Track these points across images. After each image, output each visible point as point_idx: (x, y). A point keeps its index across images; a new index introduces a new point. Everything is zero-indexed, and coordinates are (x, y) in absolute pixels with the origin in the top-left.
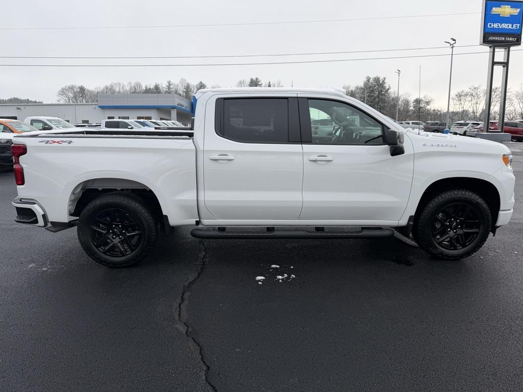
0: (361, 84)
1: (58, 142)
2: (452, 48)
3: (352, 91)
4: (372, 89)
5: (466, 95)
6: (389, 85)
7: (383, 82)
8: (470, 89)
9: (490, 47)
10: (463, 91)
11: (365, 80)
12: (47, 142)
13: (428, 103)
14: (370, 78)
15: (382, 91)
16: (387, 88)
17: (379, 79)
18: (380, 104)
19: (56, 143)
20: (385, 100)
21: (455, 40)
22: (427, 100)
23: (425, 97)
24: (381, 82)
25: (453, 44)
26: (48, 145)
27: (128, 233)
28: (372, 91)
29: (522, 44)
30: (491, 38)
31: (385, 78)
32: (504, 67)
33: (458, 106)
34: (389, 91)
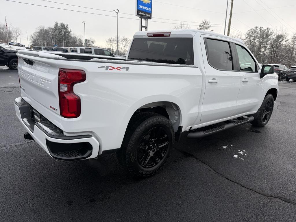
0: (53, 27)
1: (117, 68)
2: (117, 14)
3: (46, 30)
4: (60, 30)
5: (114, 40)
6: (70, 29)
7: (67, 27)
8: (115, 37)
9: (140, 18)
10: (112, 38)
11: (55, 24)
12: (107, 68)
13: (93, 42)
14: (58, 23)
15: (66, 32)
16: (69, 31)
17: (64, 24)
18: (66, 40)
19: (115, 69)
20: (69, 38)
21: (118, 10)
22: (92, 41)
23: (91, 39)
24: (65, 27)
25: (117, 12)
26: (108, 71)
27: (160, 146)
28: (61, 31)
29: (152, 18)
30: (140, 13)
31: (67, 25)
32: (146, 29)
33: (110, 46)
34: (71, 33)
